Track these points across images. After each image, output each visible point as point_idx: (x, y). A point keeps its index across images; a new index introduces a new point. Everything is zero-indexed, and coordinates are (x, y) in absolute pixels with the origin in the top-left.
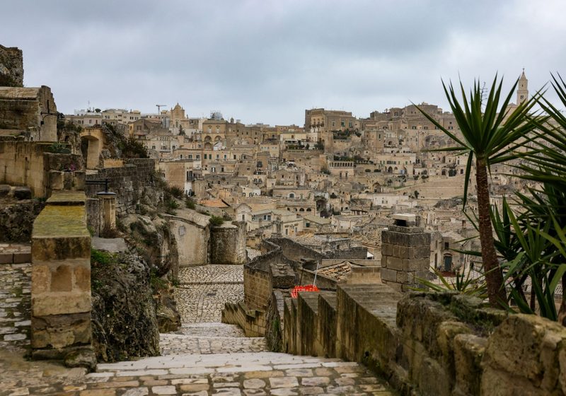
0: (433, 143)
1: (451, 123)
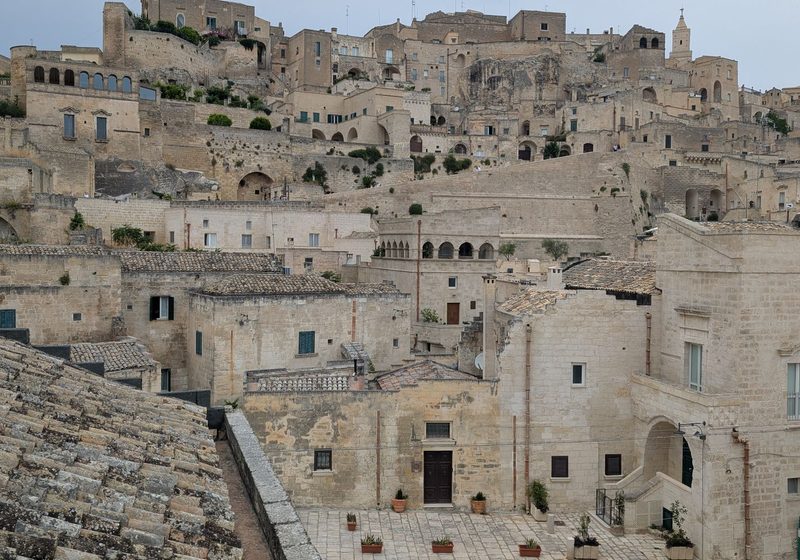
0: (493, 82)
1: (544, 26)
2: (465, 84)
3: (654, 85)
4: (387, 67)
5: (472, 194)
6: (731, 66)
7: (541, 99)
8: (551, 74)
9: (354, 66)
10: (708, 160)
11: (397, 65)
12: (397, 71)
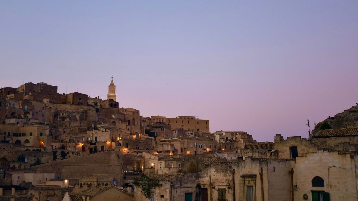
0: (63, 118)
1: (80, 99)
2: (51, 118)
3: (116, 121)
4: (25, 112)
5: (75, 165)
6: (137, 113)
7: (81, 126)
8: (84, 117)
9: (14, 111)
10: (138, 152)
11: (29, 111)
12: (29, 113)
